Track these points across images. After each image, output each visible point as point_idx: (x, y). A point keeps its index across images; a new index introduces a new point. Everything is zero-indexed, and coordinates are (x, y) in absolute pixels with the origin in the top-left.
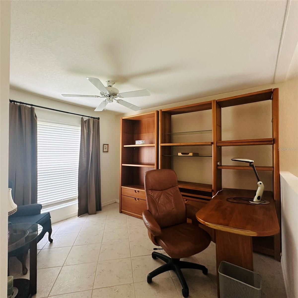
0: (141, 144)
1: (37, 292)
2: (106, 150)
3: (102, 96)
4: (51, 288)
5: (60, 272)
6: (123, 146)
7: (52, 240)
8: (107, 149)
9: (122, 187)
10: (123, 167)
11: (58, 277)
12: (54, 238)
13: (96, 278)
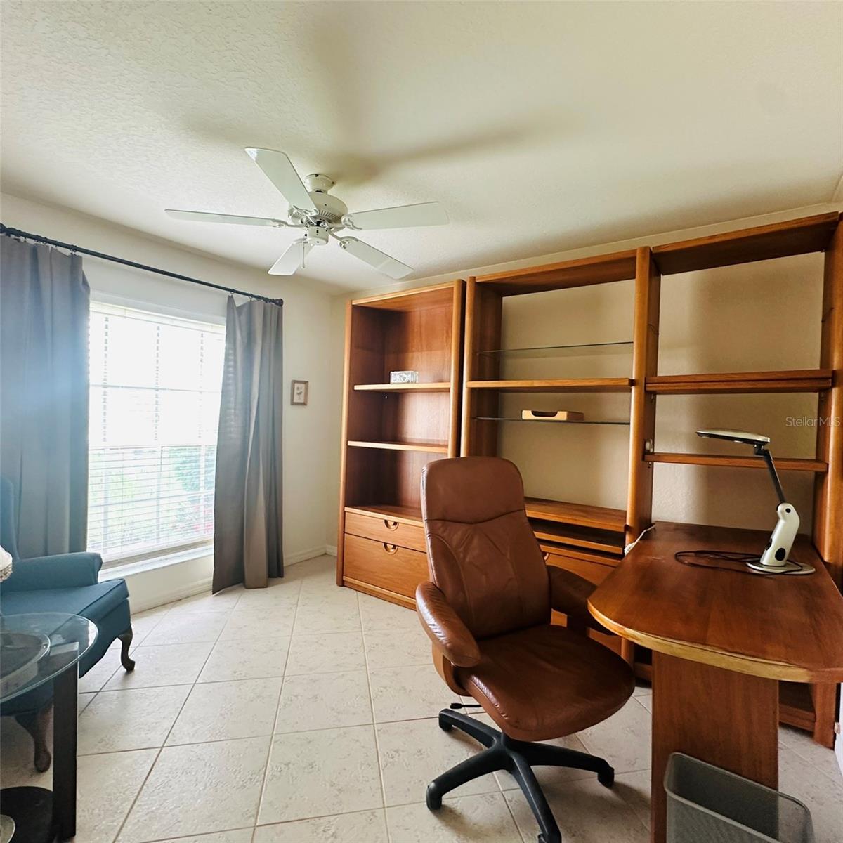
0: (408, 382)
1: (77, 833)
2: (299, 399)
3: (294, 222)
4: (123, 819)
5: (153, 765)
6: (353, 387)
7: (133, 663)
8: (302, 396)
9: (347, 509)
10: (349, 448)
11: (147, 783)
12: (140, 656)
13: (266, 790)
